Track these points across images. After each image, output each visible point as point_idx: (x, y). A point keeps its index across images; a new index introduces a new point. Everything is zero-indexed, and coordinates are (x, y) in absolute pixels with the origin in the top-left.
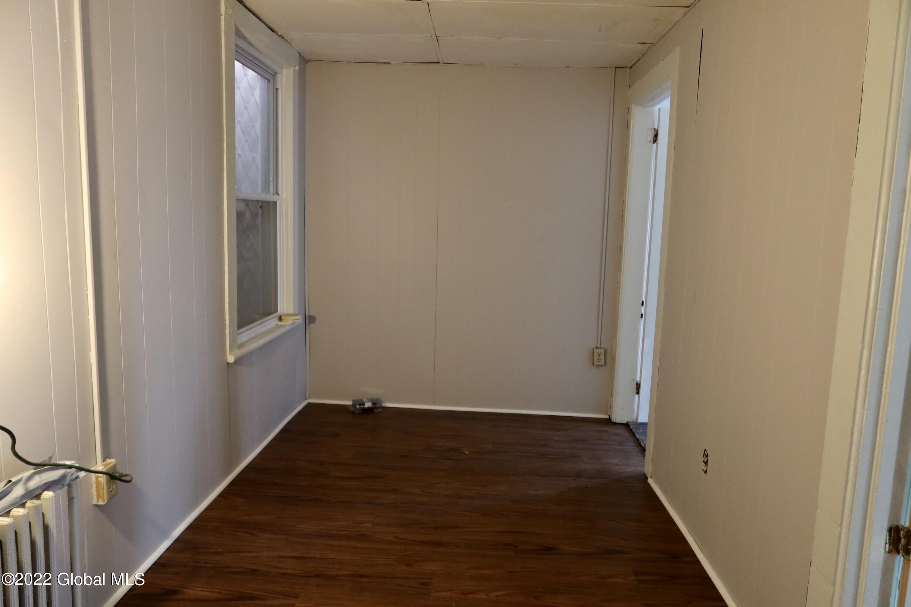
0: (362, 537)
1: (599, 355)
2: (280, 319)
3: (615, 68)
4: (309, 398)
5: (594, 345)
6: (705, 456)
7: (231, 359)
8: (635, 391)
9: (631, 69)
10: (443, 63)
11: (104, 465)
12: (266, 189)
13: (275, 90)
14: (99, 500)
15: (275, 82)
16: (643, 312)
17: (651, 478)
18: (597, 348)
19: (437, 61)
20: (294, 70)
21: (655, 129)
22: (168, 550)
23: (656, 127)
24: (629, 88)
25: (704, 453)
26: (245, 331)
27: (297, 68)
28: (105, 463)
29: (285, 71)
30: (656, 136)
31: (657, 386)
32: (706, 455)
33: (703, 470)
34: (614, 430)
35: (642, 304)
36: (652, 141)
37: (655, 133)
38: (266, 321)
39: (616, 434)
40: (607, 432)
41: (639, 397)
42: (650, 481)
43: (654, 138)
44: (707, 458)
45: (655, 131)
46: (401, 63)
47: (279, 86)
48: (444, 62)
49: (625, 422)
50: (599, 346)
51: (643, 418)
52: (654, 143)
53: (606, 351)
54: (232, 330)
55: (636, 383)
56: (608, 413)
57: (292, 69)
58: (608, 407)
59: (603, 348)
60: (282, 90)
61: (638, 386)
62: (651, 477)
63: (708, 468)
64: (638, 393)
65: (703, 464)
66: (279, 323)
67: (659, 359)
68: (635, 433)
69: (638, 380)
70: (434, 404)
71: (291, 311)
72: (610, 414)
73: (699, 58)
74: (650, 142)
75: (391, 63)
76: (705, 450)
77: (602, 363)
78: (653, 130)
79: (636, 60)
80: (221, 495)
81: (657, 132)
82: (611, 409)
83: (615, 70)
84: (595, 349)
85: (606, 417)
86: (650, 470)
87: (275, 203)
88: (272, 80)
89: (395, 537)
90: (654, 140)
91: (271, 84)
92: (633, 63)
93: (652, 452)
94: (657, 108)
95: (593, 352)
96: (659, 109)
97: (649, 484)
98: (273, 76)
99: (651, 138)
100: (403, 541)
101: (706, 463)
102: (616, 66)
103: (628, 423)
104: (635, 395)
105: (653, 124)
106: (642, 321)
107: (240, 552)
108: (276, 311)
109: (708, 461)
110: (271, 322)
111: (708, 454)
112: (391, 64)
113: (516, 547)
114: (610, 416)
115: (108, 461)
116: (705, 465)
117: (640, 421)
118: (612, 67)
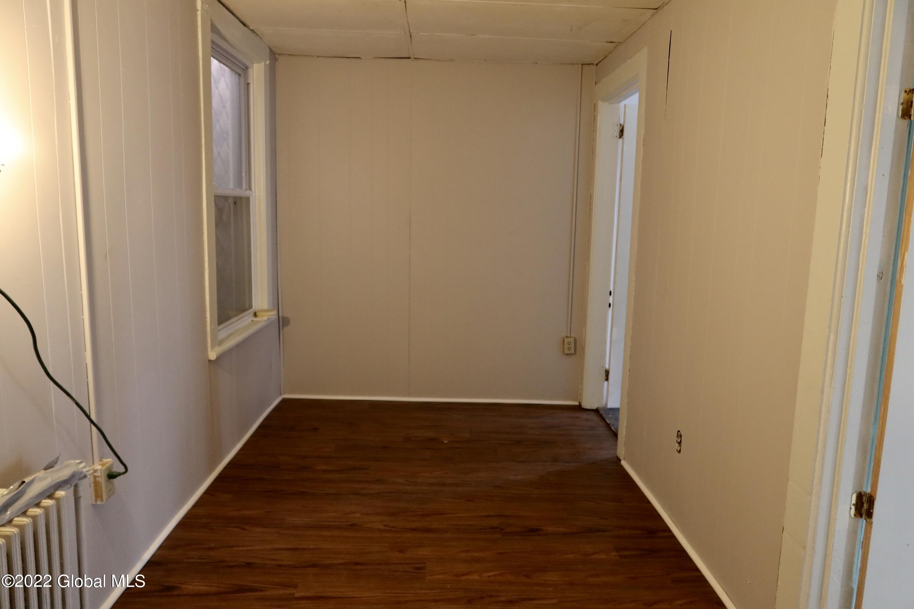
0: (353, 526)
1: (569, 343)
2: (255, 315)
3: (582, 64)
4: (284, 394)
5: (564, 335)
6: (678, 437)
7: (212, 356)
8: (604, 377)
9: (597, 66)
10: (413, 57)
11: (101, 465)
12: (239, 184)
13: (246, 85)
14: (98, 499)
15: (246, 77)
16: (611, 302)
17: (624, 461)
18: (567, 337)
19: (408, 56)
20: (265, 64)
21: (621, 125)
22: (161, 547)
23: (622, 123)
24: (596, 84)
25: (678, 434)
26: (223, 328)
27: (268, 62)
28: (101, 463)
29: (256, 66)
30: (622, 131)
31: (629, 372)
32: (679, 435)
33: (677, 450)
34: (584, 416)
35: (610, 294)
36: (618, 136)
37: (621, 128)
38: (242, 318)
39: (587, 420)
40: (578, 418)
41: (608, 383)
42: (624, 463)
43: (620, 134)
44: (680, 438)
45: (621, 127)
46: (372, 58)
47: (250, 81)
48: (415, 57)
49: (594, 407)
50: (569, 335)
51: (613, 402)
52: (620, 138)
53: (575, 340)
54: (213, 327)
55: (605, 370)
56: (579, 400)
57: (263, 63)
58: (577, 393)
59: (572, 337)
60: (253, 85)
61: (607, 373)
62: (624, 459)
63: (681, 448)
64: (607, 379)
65: (677, 444)
66: (255, 319)
67: (631, 347)
68: (605, 418)
69: (607, 367)
70: (409, 395)
71: (265, 306)
72: (580, 401)
73: (668, 58)
74: (616, 137)
75: (362, 57)
76: (679, 431)
77: (572, 351)
78: (619, 125)
79: (602, 58)
80: (208, 492)
81: (623, 127)
82: (581, 395)
83: (582, 66)
84: (565, 338)
85: (576, 403)
86: (623, 452)
87: (248, 199)
88: (242, 74)
89: (385, 526)
90: (620, 135)
91: (242, 79)
92: (600, 59)
93: (624, 435)
94: (622, 104)
95: (564, 341)
96: (625, 106)
97: (622, 466)
98: (244, 70)
99: (617, 133)
100: (392, 529)
101: (680, 443)
102: (583, 63)
103: (599, 409)
104: (604, 382)
105: (619, 120)
106: (610, 310)
107: (233, 547)
108: (251, 307)
109: (682, 442)
110: (246, 319)
111: (682, 435)
112: (361, 59)
113: (502, 529)
114: (581, 403)
115: (105, 460)
116: (678, 445)
117: (610, 406)
118: (579, 64)
